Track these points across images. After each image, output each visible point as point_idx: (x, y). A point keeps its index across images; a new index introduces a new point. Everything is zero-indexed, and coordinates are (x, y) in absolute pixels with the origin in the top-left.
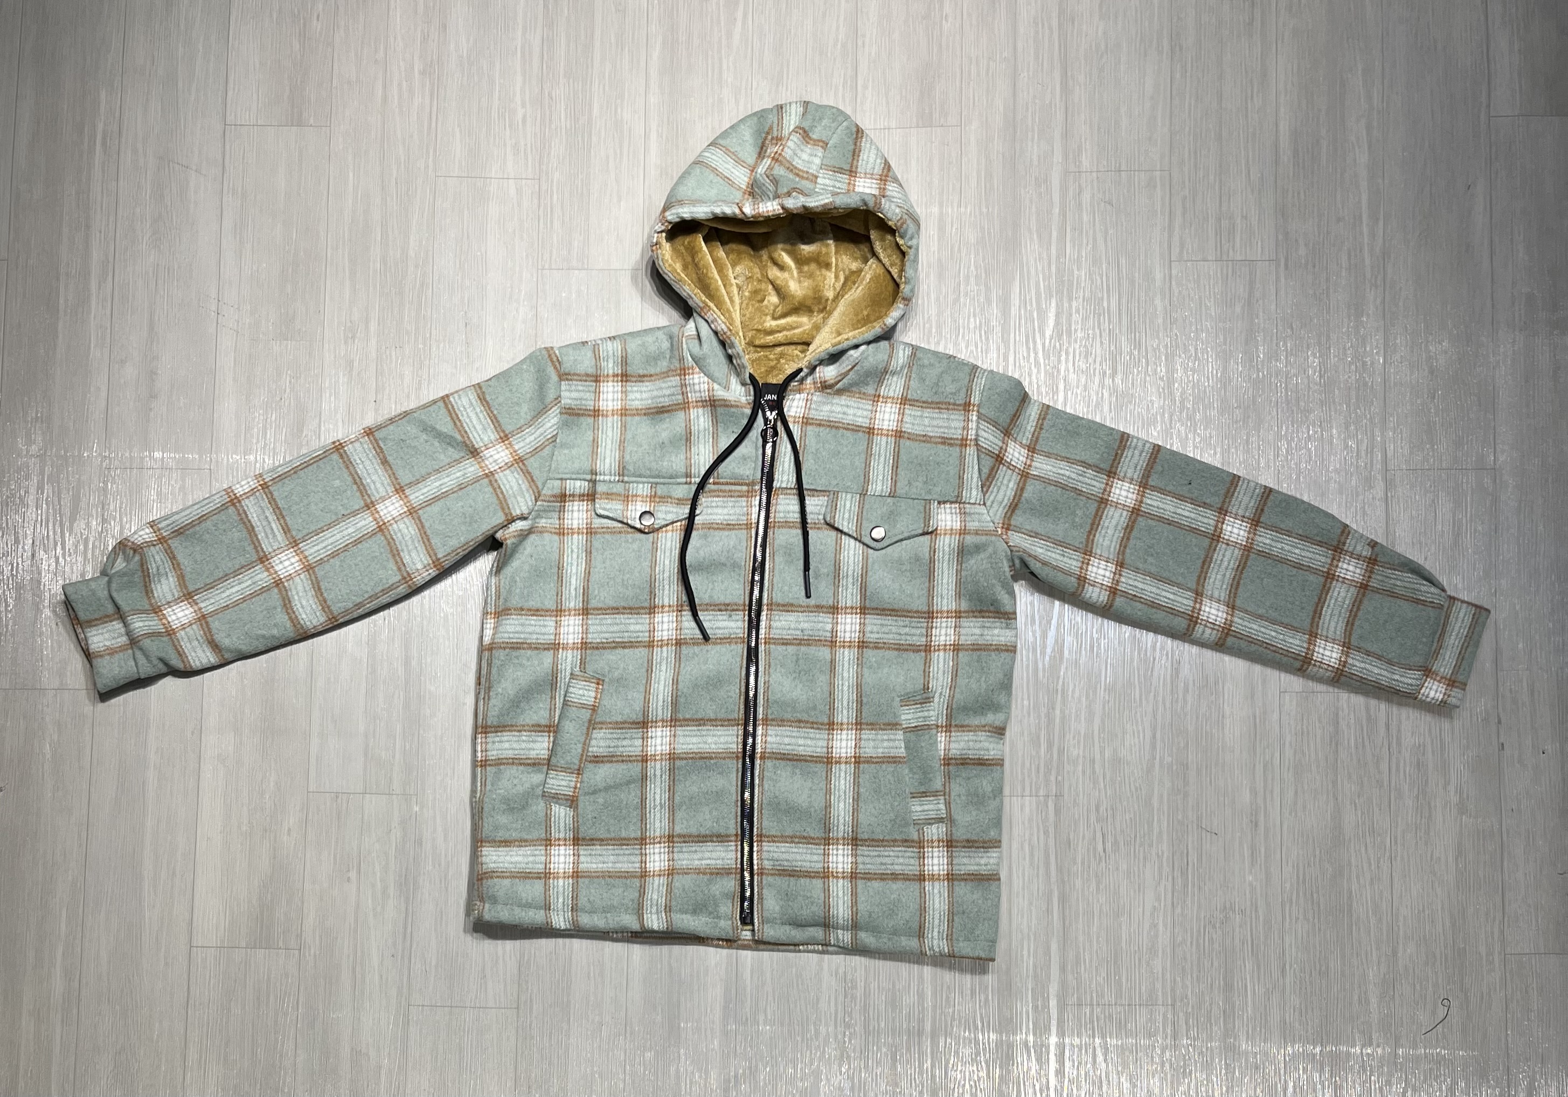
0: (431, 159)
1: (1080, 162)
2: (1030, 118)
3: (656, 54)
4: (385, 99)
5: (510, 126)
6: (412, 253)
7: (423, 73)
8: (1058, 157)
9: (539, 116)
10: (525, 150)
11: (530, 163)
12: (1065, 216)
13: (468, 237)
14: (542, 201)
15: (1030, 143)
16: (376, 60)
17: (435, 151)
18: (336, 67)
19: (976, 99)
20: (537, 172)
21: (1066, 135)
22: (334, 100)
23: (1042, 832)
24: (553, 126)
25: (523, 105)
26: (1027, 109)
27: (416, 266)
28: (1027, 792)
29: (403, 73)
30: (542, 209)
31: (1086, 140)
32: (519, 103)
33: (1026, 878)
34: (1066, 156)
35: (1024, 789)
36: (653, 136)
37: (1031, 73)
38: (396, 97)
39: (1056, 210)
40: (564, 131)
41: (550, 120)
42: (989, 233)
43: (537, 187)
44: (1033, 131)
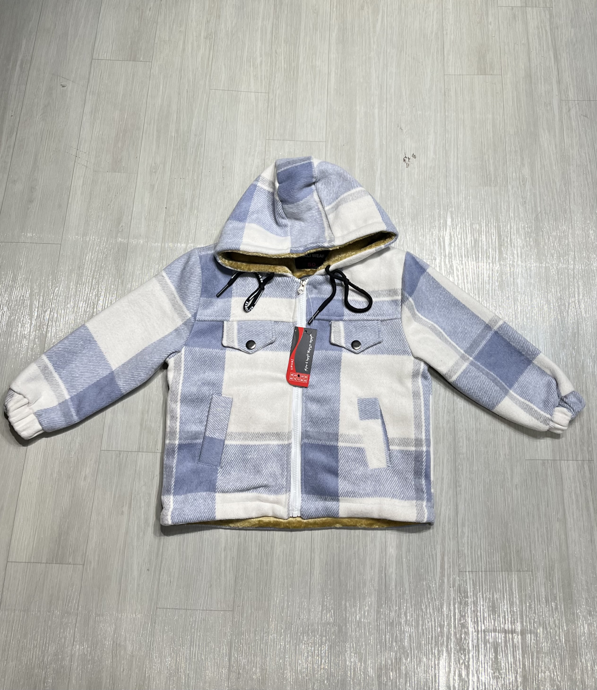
0: (207, 80)
1: (568, 95)
2: (539, 73)
3: (334, 35)
4: (184, 50)
5: (253, 66)
6: (193, 128)
7: (206, 38)
8: (556, 92)
9: (269, 61)
10: (261, 78)
11: (263, 84)
12: (562, 122)
13: (226, 121)
14: (270, 104)
15: (539, 85)
16: (180, 31)
17: (210, 76)
18: (158, 32)
19: (509, 63)
20: (268, 89)
21: (559, 82)
22: (155, 49)
23: (582, 486)
24: (277, 67)
25: (261, 56)
26: (537, 68)
27: (196, 135)
28: (570, 458)
29: (195, 38)
30: (269, 109)
31: (570, 84)
32: (259, 54)
33: (575, 517)
34: (560, 92)
35: (568, 456)
36: (333, 74)
37: (537, 51)
38: (190, 49)
39: (557, 119)
40: (283, 69)
41: (276, 64)
42: (521, 130)
43: (267, 97)
44: (541, 79)
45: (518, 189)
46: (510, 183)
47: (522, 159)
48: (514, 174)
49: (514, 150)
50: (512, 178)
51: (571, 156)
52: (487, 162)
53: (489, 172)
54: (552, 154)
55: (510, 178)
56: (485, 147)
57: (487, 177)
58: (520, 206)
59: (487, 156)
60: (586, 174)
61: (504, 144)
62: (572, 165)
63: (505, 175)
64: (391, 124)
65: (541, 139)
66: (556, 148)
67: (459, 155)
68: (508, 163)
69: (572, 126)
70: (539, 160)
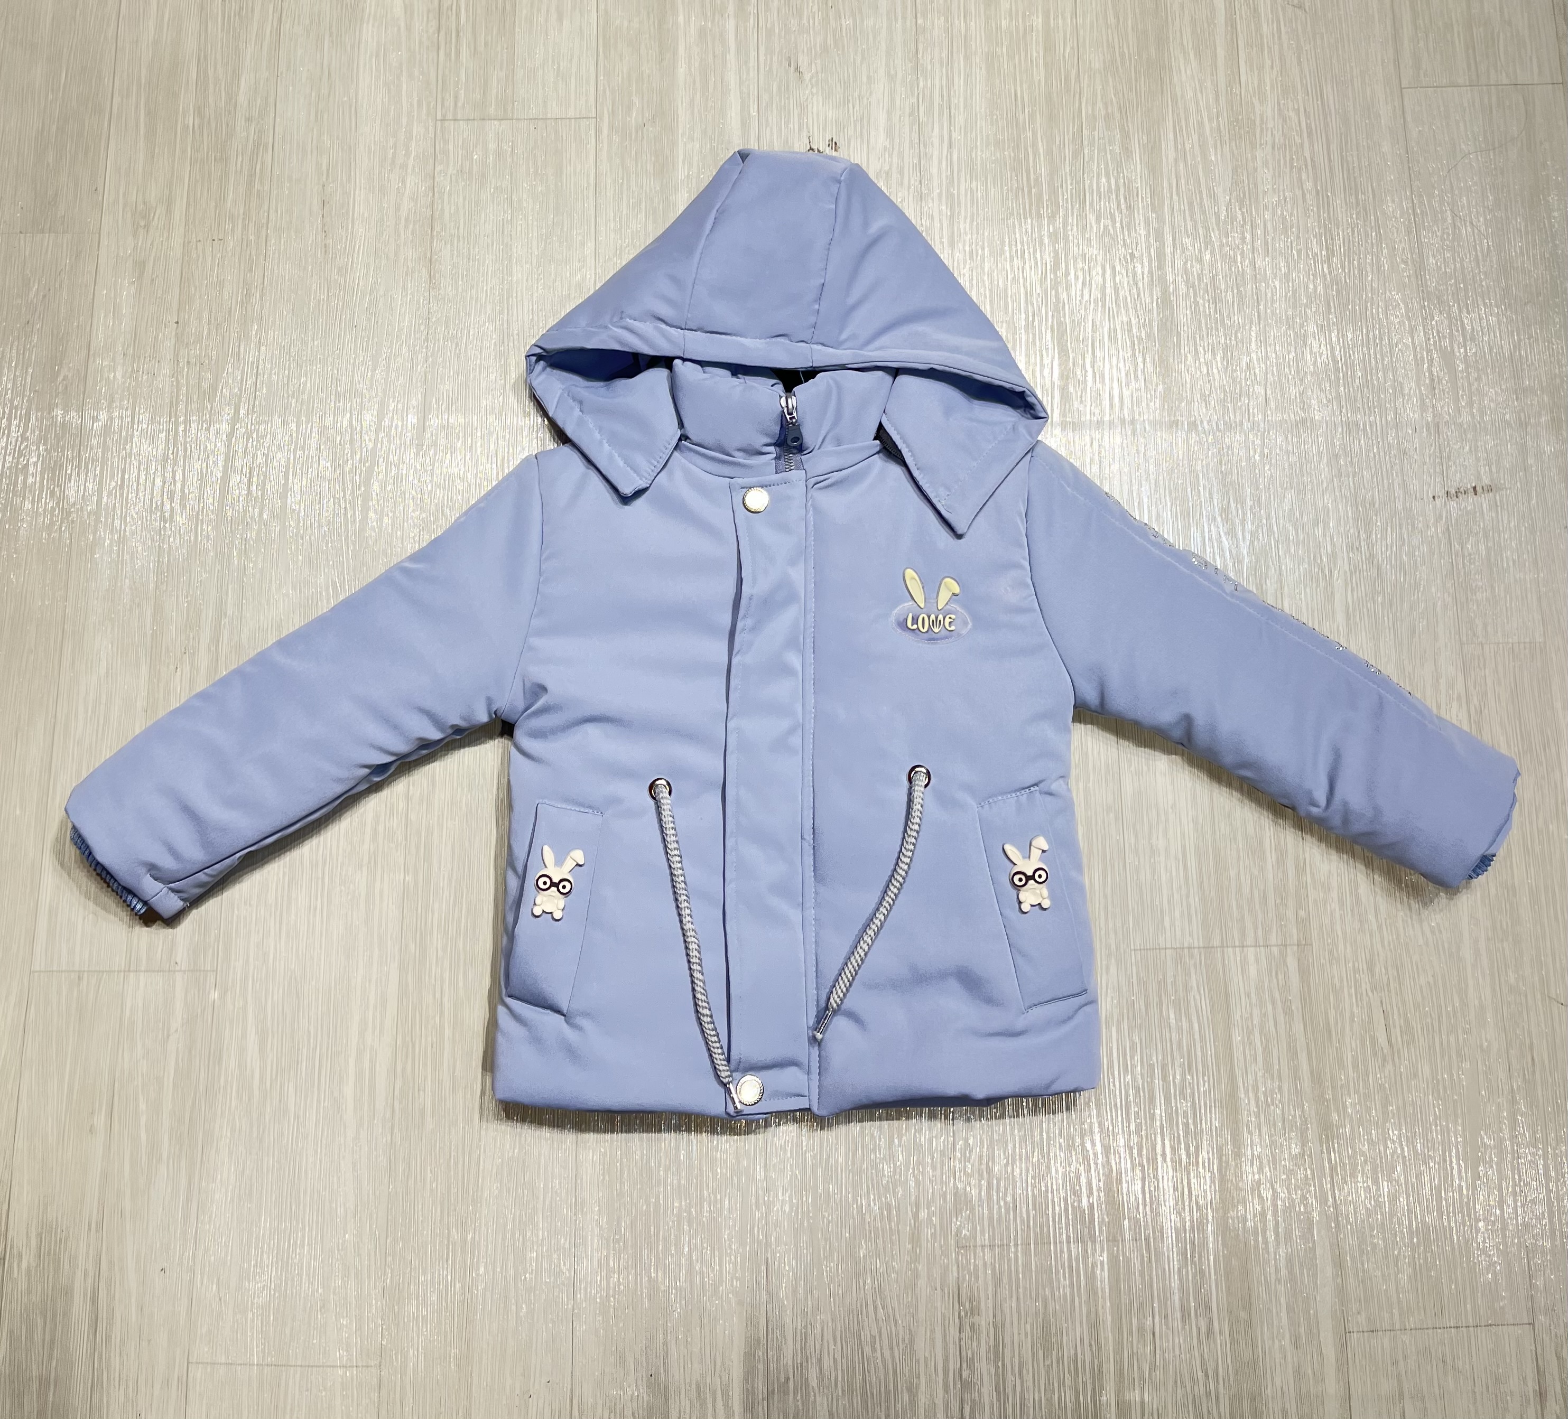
45: (1114, 222)
46: (1091, 204)
47: (1126, 136)
48: (1104, 180)
49: (1103, 113)
50: (1099, 192)
51: (1258, 123)
52: (1030, 150)
53: (1036, 180)
54: (1206, 120)
55: (1093, 190)
56: (1023, 112)
57: (1030, 192)
58: (1118, 268)
59: (1029, 134)
60: (1300, 170)
61: (1077, 96)
62: (1261, 145)
63: (1078, 183)
64: (771, 59)
65: (1175, 79)
66: (1217, 100)
67: (955, 135)
68: (1086, 151)
69: (1261, 36)
70: (1171, 136)
